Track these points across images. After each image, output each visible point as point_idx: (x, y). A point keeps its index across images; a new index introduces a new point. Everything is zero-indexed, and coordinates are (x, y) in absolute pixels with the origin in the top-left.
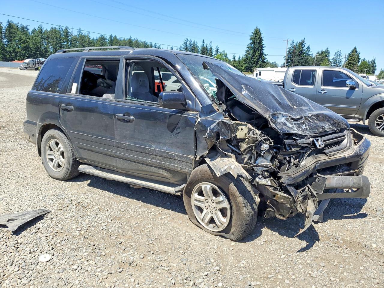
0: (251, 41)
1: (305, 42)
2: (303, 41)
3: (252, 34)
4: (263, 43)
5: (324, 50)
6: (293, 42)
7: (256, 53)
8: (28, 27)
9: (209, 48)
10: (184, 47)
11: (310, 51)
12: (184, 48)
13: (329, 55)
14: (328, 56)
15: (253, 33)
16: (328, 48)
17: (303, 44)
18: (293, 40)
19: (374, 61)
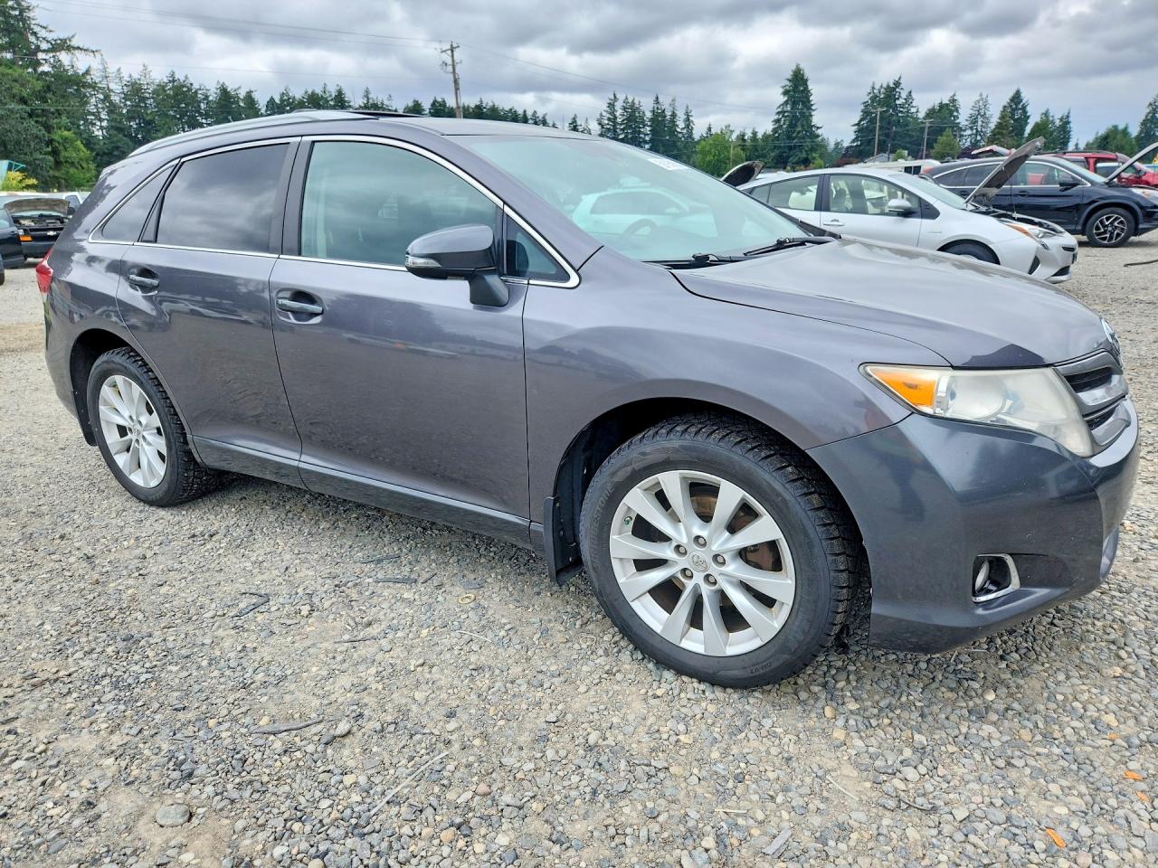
0: (786, 98)
1: (902, 86)
2: (897, 84)
3: (787, 83)
4: (812, 103)
5: (946, 101)
6: (873, 88)
7: (796, 125)
8: (253, 94)
9: (670, 113)
10: (608, 115)
11: (914, 104)
12: (609, 119)
13: (957, 111)
14: (955, 114)
15: (790, 80)
16: (954, 95)
17: (897, 90)
18: (874, 84)
19: (1068, 117)
